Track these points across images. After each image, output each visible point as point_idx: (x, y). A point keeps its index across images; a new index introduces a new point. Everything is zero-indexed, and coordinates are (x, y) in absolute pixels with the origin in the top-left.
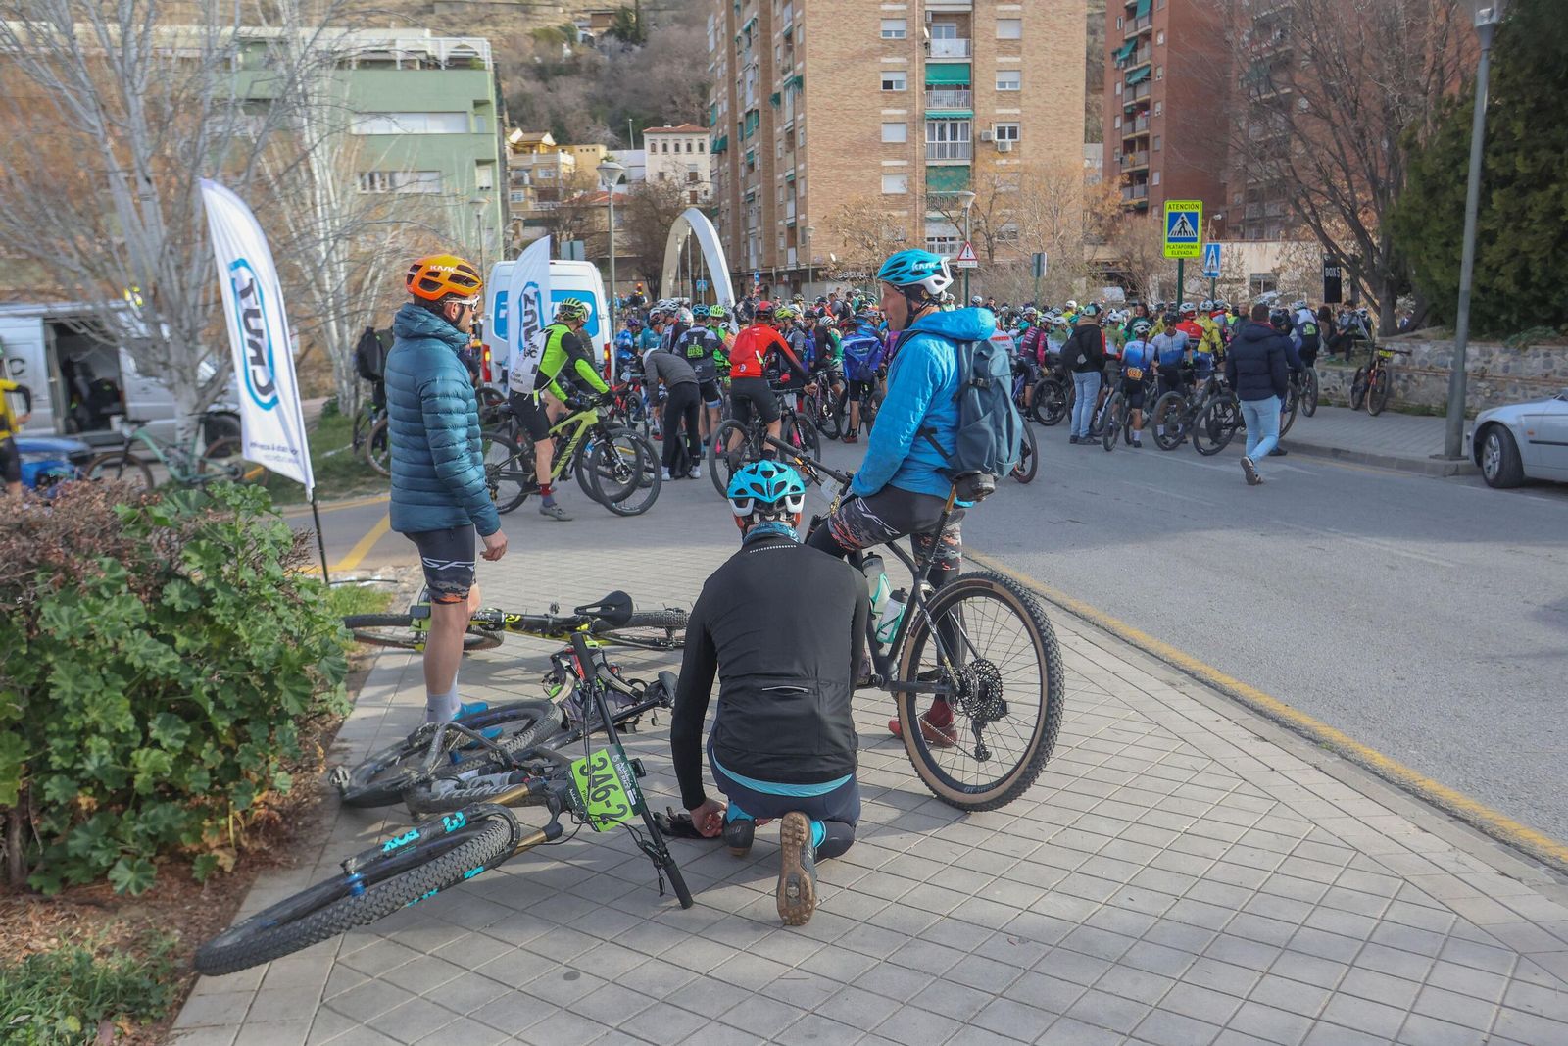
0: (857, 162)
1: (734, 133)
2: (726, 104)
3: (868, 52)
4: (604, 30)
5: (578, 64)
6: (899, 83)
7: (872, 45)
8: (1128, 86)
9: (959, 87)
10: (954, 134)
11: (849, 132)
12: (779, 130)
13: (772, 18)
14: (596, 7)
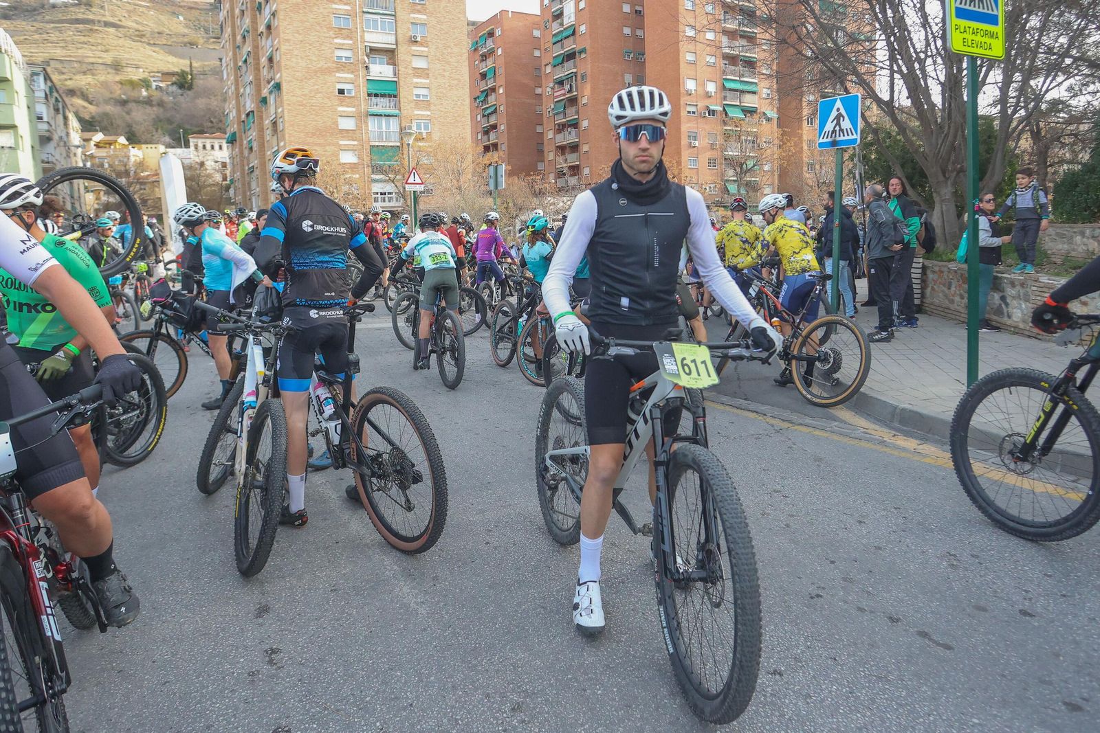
0: (322, 141)
1: (239, 129)
2: (234, 111)
3: (326, 69)
4: (170, 83)
5: (152, 101)
6: (349, 91)
7: (329, 65)
8: (484, 116)
9: (390, 96)
10: (388, 126)
11: (316, 121)
12: (267, 122)
13: (260, 48)
14: (165, 70)
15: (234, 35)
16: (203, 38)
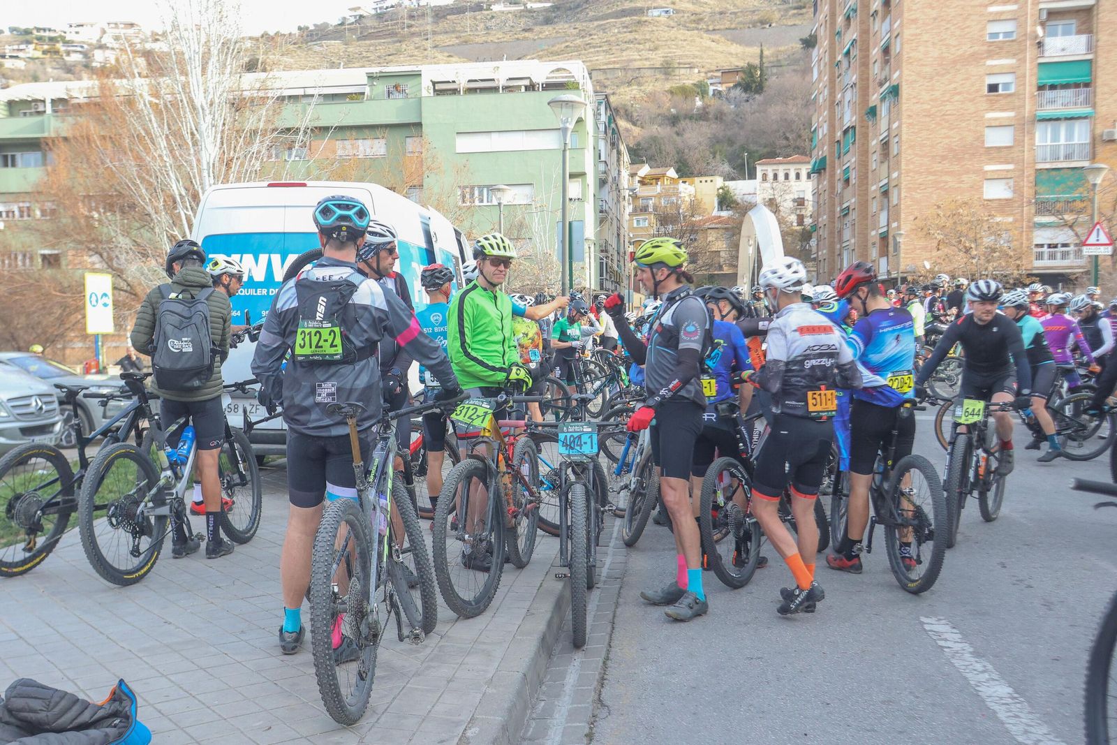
0: (956, 168)
1: (831, 153)
2: (826, 126)
3: (972, 55)
4: (731, 85)
5: (707, 113)
6: (1006, 86)
7: (976, 48)
9: (1077, 85)
10: (1070, 136)
11: (948, 137)
12: (874, 142)
13: (871, 35)
14: (727, 67)
15: (833, 15)
16: (780, 10)
